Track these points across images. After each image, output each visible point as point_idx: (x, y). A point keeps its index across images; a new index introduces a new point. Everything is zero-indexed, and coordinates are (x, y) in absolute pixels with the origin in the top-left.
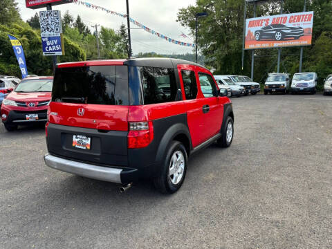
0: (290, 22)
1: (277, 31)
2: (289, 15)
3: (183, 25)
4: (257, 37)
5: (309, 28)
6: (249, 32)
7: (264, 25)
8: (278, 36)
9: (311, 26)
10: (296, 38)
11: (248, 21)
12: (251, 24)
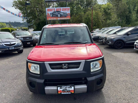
0: (62, 10)
1: (58, 13)
2: (62, 8)
3: (16, 8)
4: (51, 16)
5: (69, 13)
6: (48, 13)
7: (53, 11)
8: (59, 16)
9: (70, 12)
10: (65, 17)
11: (47, 9)
12: (48, 10)
